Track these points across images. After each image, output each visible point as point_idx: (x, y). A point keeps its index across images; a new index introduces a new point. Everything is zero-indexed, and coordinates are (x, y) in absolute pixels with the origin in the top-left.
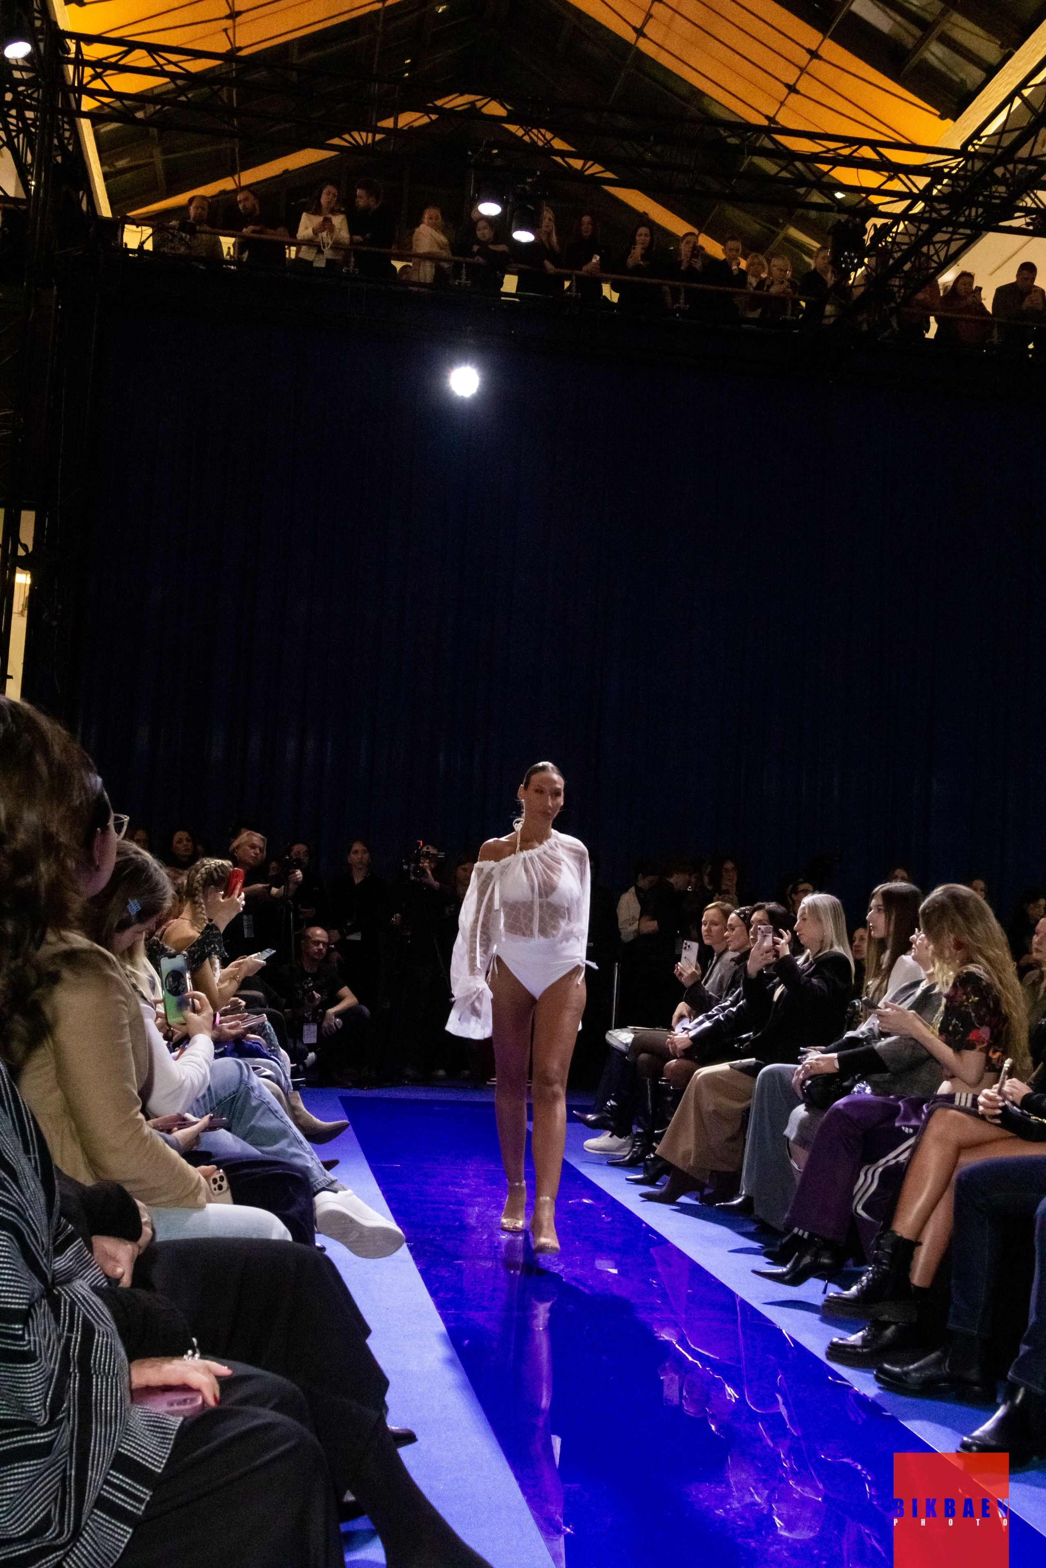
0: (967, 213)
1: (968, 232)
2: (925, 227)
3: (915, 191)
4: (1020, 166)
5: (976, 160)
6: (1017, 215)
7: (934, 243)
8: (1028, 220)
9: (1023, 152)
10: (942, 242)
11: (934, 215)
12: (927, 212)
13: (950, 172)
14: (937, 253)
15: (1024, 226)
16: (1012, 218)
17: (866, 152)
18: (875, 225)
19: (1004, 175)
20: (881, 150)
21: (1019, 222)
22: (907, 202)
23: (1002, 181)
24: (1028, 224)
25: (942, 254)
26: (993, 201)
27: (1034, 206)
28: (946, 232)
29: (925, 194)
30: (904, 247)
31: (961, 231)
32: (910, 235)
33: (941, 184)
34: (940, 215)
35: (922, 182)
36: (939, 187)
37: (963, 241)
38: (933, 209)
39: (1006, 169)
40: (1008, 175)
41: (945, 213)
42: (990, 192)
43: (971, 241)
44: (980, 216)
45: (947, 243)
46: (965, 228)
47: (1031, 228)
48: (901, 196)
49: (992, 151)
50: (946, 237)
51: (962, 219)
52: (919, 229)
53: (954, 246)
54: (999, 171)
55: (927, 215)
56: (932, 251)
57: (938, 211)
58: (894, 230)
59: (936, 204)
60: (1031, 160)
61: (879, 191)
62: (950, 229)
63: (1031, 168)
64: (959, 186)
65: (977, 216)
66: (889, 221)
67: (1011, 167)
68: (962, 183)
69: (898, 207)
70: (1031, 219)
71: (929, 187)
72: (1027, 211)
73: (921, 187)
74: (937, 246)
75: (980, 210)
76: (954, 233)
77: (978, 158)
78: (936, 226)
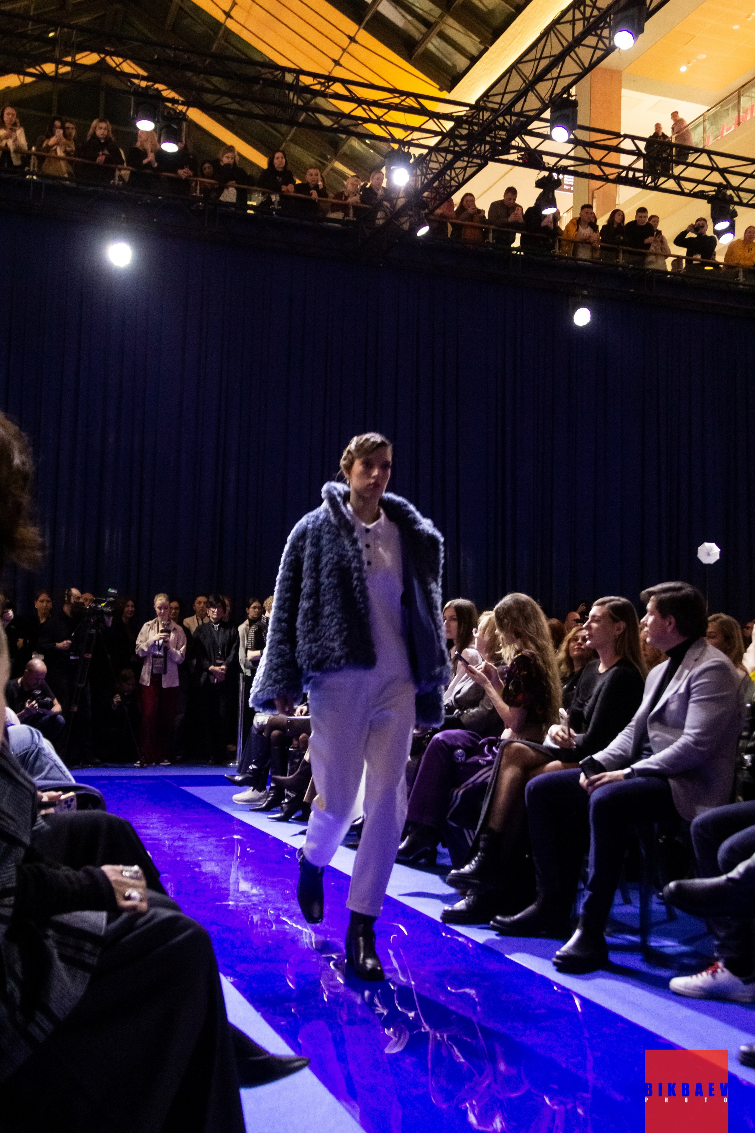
0: (478, 149)
1: (479, 161)
2: (450, 157)
3: (445, 131)
4: (514, 118)
5: (485, 112)
6: (512, 151)
7: (454, 169)
8: (519, 156)
9: (517, 108)
10: (462, 168)
11: (457, 149)
12: (451, 146)
13: (467, 119)
14: (457, 175)
15: (517, 160)
16: (508, 153)
17: (411, 102)
18: (414, 155)
19: (503, 123)
20: (421, 100)
21: (513, 156)
22: (439, 138)
23: (502, 127)
24: (519, 158)
25: (461, 177)
26: (497, 141)
27: (523, 146)
28: (464, 161)
29: (451, 134)
30: (434, 171)
31: (475, 160)
32: (440, 163)
33: (461, 128)
34: (461, 149)
35: (448, 125)
36: (460, 130)
37: (475, 168)
38: (456, 144)
39: (505, 119)
40: (506, 124)
41: (464, 148)
42: (495, 133)
43: (481, 167)
44: (488, 150)
45: (465, 169)
46: (477, 158)
47: (521, 161)
48: (436, 133)
49: (496, 106)
50: (465, 164)
51: (475, 153)
52: (445, 159)
53: (469, 171)
54: (501, 119)
55: (452, 148)
56: (453, 174)
57: (460, 146)
58: (428, 158)
59: (458, 141)
60: (521, 114)
61: (420, 129)
62: (466, 159)
63: (522, 119)
64: (473, 129)
65: (485, 152)
66: (425, 151)
67: (508, 118)
68: (476, 128)
69: (433, 141)
70: (521, 155)
71: (453, 129)
72: (519, 149)
73: (448, 129)
74: (457, 171)
75: (487, 147)
76: (468, 162)
77: (487, 111)
78: (458, 156)
